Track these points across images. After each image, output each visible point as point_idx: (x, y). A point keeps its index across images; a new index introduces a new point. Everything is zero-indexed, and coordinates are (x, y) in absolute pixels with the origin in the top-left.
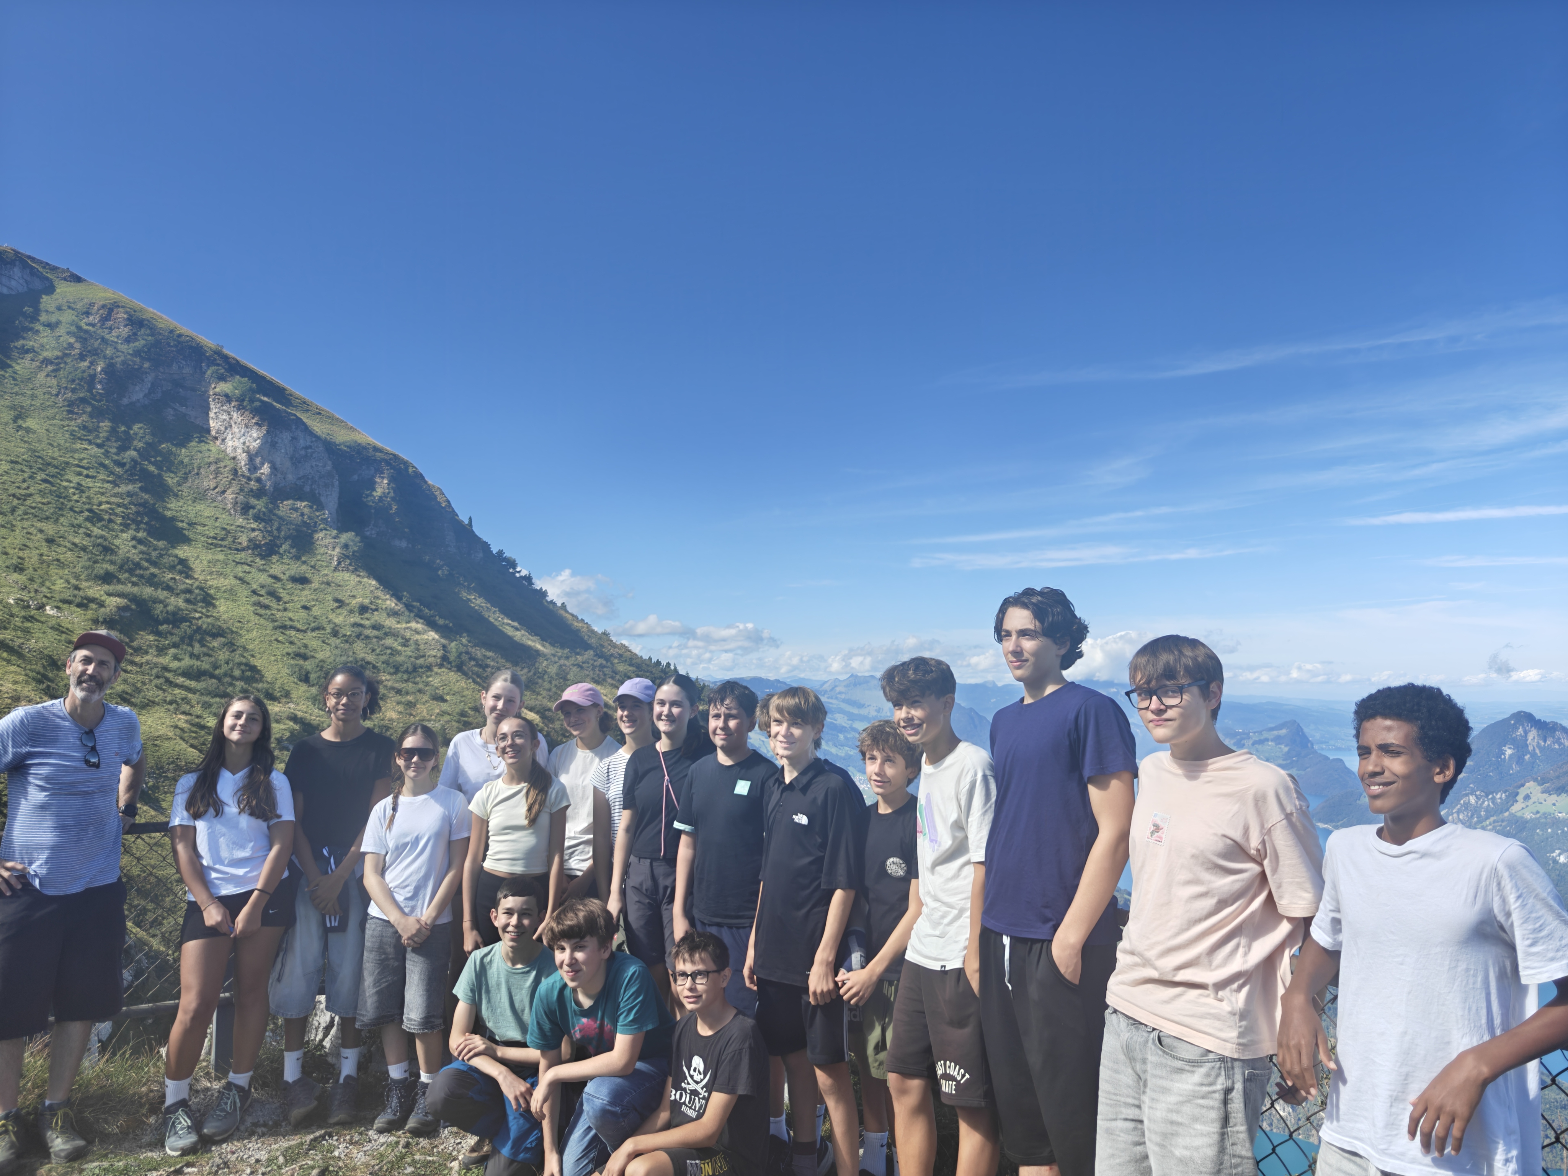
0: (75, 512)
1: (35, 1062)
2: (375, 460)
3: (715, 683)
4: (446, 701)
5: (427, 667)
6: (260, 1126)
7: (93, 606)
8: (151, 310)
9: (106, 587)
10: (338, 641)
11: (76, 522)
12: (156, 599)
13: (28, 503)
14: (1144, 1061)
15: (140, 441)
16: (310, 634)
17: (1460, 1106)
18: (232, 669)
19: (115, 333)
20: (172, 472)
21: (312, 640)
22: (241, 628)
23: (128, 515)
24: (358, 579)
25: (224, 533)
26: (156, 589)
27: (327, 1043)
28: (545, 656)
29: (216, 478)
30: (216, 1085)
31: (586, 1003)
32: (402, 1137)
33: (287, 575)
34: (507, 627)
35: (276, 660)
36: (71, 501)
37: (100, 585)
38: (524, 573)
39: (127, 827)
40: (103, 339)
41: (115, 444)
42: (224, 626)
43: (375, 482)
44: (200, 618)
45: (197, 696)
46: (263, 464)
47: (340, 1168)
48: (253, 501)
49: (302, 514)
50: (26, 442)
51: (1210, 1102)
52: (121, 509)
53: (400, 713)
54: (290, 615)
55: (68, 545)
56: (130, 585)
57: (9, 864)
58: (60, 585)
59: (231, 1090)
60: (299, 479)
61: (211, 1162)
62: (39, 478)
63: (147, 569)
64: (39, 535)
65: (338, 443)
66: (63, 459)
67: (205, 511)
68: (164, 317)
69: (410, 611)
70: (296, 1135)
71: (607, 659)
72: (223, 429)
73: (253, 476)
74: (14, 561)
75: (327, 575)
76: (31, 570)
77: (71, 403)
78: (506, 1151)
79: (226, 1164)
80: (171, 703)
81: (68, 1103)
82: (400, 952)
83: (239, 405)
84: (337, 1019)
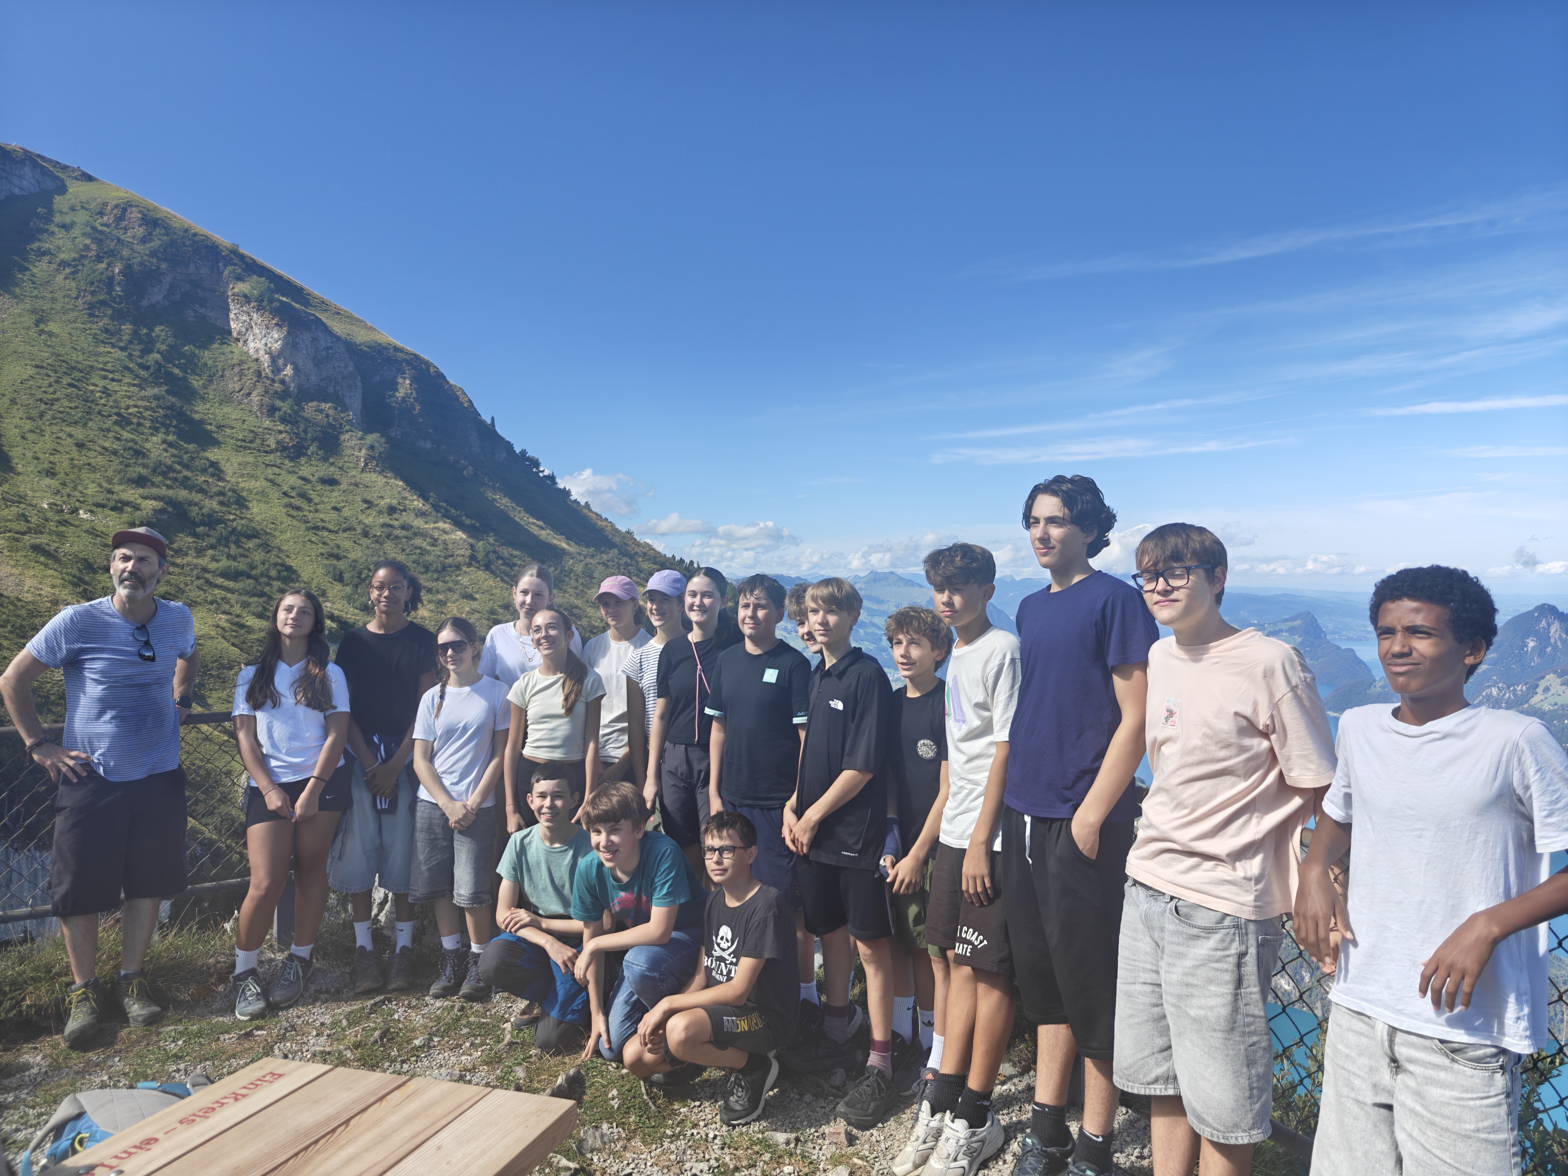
0: (103, 416)
1: (108, 937)
2: (397, 360)
3: (737, 580)
4: (475, 599)
5: (456, 566)
6: (323, 993)
7: (129, 509)
8: (165, 208)
9: (141, 491)
10: (369, 542)
11: (105, 426)
12: (191, 501)
13: (55, 407)
14: (1162, 930)
15: (162, 343)
16: (342, 535)
17: (1470, 963)
18: (268, 570)
19: (130, 233)
20: (197, 375)
21: (344, 541)
22: (275, 530)
23: (156, 419)
24: (385, 480)
25: (252, 435)
26: (191, 492)
27: (382, 917)
28: (571, 554)
29: (240, 380)
30: (280, 957)
31: (625, 879)
32: (457, 1002)
33: (316, 477)
34: (533, 526)
35: (311, 561)
36: (98, 405)
37: (133, 489)
38: (547, 473)
39: (183, 718)
40: (119, 239)
41: (138, 347)
42: (258, 528)
43: (398, 383)
44: (235, 520)
45: (236, 596)
46: (286, 366)
47: (400, 1029)
48: (278, 403)
49: (328, 416)
50: (49, 346)
51: (1224, 966)
52: (149, 413)
53: (432, 611)
54: (322, 516)
55: (98, 449)
56: (164, 488)
57: (73, 753)
58: (92, 489)
59: (293, 961)
60: (323, 380)
61: (279, 1025)
62: (65, 382)
63: (180, 472)
64: (69, 440)
65: (358, 343)
66: (87, 363)
67: (232, 413)
68: (178, 215)
69: (438, 511)
70: (357, 1000)
71: (632, 556)
72: (244, 330)
73: (276, 378)
74: (45, 466)
75: (355, 476)
76: (62, 475)
77: (91, 306)
78: (554, 1013)
79: (293, 1027)
80: (211, 603)
81: (142, 973)
82: (449, 833)
83: (259, 306)
84: (390, 895)
